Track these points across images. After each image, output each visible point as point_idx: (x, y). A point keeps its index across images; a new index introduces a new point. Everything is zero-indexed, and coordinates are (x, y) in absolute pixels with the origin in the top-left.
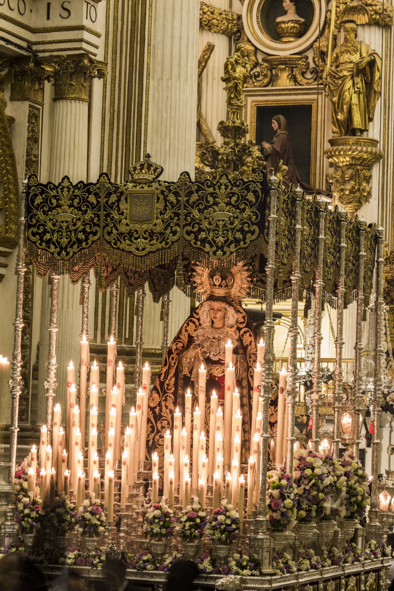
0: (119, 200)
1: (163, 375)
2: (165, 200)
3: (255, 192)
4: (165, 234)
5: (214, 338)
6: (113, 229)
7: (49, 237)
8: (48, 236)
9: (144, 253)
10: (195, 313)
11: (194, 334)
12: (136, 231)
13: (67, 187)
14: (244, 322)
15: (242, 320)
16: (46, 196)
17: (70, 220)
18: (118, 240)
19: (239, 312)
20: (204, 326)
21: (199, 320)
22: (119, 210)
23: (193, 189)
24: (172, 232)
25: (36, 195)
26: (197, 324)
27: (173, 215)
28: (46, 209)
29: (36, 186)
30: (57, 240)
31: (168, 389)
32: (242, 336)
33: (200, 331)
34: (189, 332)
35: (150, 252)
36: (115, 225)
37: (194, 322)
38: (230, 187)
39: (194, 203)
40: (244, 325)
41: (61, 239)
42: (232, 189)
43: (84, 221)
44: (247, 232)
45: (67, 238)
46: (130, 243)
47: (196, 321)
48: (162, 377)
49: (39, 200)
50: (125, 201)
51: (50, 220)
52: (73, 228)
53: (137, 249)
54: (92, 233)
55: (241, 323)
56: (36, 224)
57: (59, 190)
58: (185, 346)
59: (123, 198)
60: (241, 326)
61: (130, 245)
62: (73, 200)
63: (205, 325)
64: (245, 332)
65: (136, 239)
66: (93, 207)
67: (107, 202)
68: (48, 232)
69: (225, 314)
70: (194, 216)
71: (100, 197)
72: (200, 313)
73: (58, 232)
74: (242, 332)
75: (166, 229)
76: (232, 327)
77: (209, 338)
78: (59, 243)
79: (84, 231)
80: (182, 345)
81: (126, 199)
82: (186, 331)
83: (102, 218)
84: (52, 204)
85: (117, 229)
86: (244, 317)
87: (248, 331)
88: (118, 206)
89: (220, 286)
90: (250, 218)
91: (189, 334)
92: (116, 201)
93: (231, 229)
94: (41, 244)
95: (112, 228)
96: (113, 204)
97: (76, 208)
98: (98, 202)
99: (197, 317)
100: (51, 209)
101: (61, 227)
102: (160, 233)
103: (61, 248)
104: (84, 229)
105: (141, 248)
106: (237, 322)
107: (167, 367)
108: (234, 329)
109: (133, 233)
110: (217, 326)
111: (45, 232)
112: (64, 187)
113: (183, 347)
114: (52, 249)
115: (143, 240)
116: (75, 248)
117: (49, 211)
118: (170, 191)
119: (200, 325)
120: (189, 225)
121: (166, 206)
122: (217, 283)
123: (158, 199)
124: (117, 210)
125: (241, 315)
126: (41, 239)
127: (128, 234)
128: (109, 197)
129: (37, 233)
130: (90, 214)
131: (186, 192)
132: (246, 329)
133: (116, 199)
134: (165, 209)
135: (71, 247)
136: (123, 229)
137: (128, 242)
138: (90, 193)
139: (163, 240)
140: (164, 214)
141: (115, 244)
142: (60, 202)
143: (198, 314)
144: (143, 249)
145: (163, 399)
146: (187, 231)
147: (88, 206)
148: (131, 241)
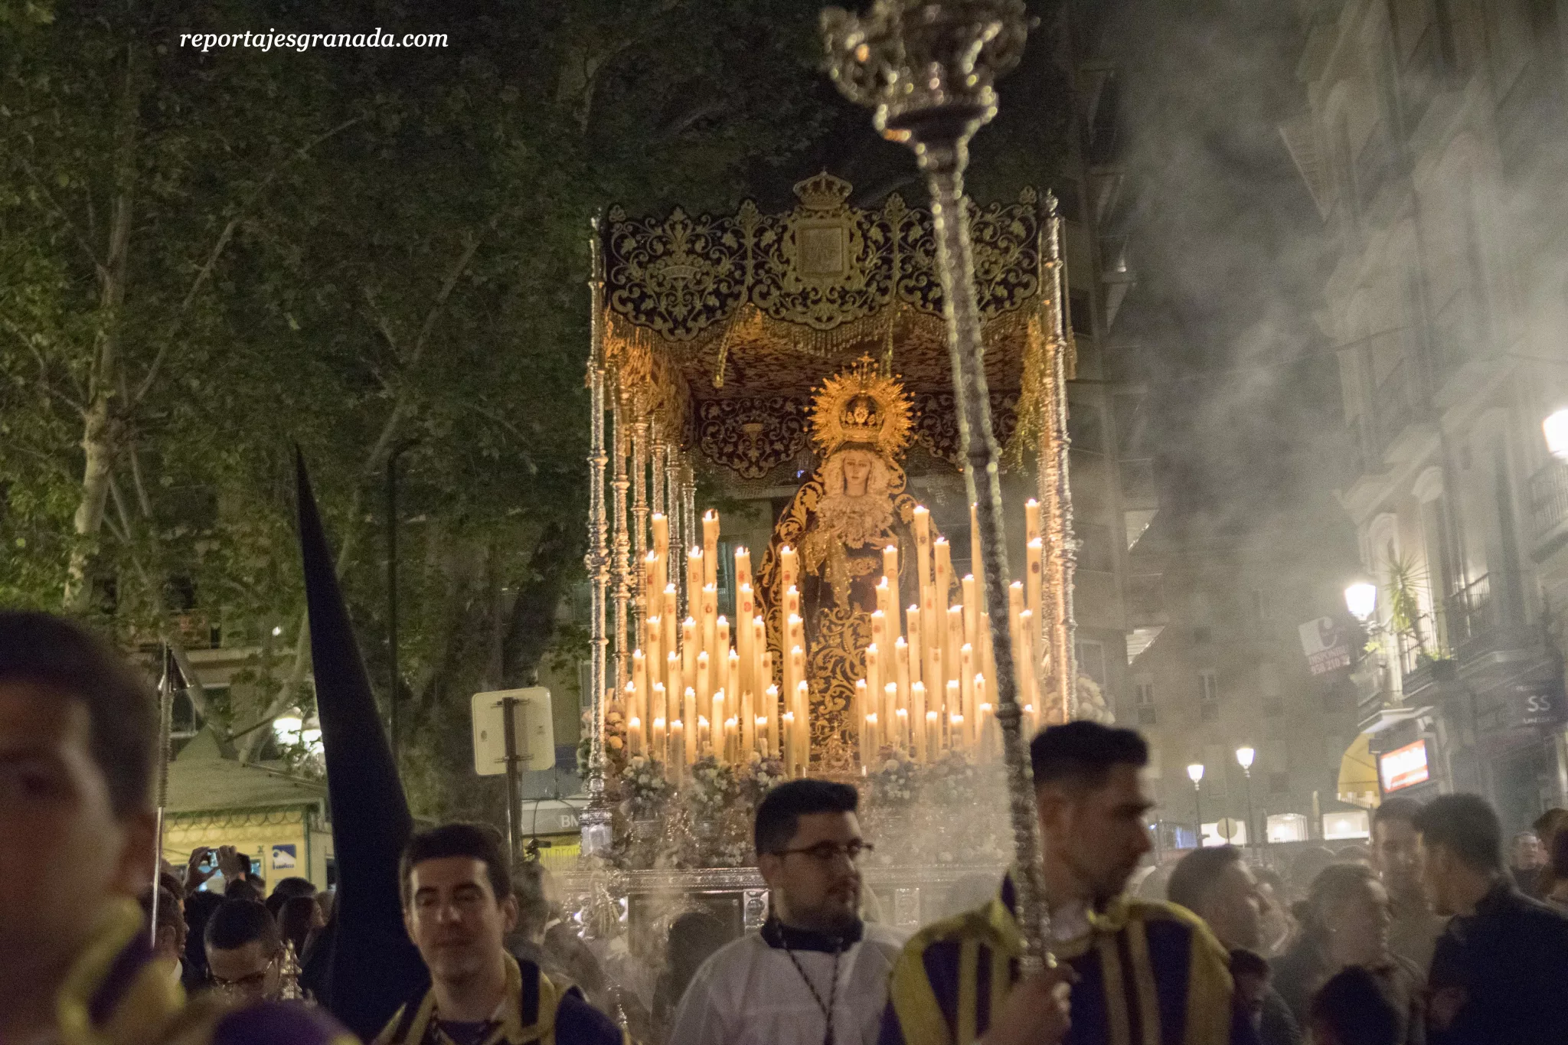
0: (779, 240)
1: (767, 577)
2: (865, 237)
3: (1024, 220)
4: (866, 292)
5: (854, 512)
6: (772, 287)
7: (652, 306)
8: (648, 304)
9: (832, 325)
10: (816, 473)
11: (817, 508)
12: (814, 289)
13: (682, 222)
14: (902, 485)
15: (898, 482)
16: (643, 237)
17: (691, 277)
18: (782, 305)
19: (892, 468)
20: (831, 494)
21: (822, 485)
22: (780, 256)
23: (913, 219)
24: (879, 289)
25: (623, 237)
26: (820, 491)
27: (880, 262)
28: (644, 258)
29: (623, 223)
30: (666, 309)
31: (776, 600)
32: (899, 507)
33: (825, 504)
34: (808, 505)
35: (842, 323)
36: (774, 282)
37: (814, 489)
38: (979, 214)
39: (916, 241)
40: (902, 489)
41: (674, 306)
42: (982, 216)
43: (716, 277)
44: (1015, 286)
45: (686, 306)
46: (804, 310)
47: (818, 487)
48: (765, 581)
49: (630, 244)
50: (790, 241)
51: (652, 277)
52: (696, 288)
53: (819, 319)
54: (731, 295)
55: (897, 487)
56: (626, 284)
57: (667, 226)
58: (804, 527)
59: (787, 236)
60: (896, 491)
61: (804, 313)
62: (693, 242)
63: (834, 492)
64: (904, 502)
65: (815, 302)
66: (732, 253)
67: (757, 245)
68: (650, 297)
69: (870, 472)
70: (917, 262)
71: (743, 237)
72: (825, 475)
73: (667, 296)
74: (898, 501)
75: (868, 284)
76: (881, 493)
77: (844, 513)
78: (670, 313)
79: (717, 293)
80: (797, 526)
81: (793, 238)
82: (802, 503)
83: (750, 271)
84: (655, 251)
85: (779, 288)
86: (901, 477)
87: (909, 499)
88: (779, 249)
89: (865, 424)
90: (1019, 263)
91: (808, 509)
92: (774, 241)
93: (987, 281)
94: (636, 318)
95: (769, 286)
96: (770, 246)
97: (699, 255)
98: (741, 245)
99: (820, 480)
100: (653, 258)
101: (673, 287)
102: (860, 293)
103: (675, 321)
104: (718, 288)
105: (825, 318)
106: (889, 485)
107: (772, 564)
108: (884, 497)
109: (808, 293)
110: (853, 494)
111: (644, 296)
112: (675, 223)
113: (800, 529)
114: (659, 323)
115: (829, 304)
116: (702, 321)
117: (649, 261)
118: (872, 223)
119: (824, 493)
120: (910, 276)
121: (866, 246)
122: (861, 420)
123: (852, 236)
124: (778, 256)
125: (896, 474)
126: (637, 309)
127: (800, 294)
128: (761, 235)
129: (629, 299)
130: (726, 265)
131: (901, 224)
132: (906, 496)
133: (775, 238)
134: (865, 252)
135: (695, 319)
136: (790, 286)
137: (800, 308)
138: (724, 230)
139: (865, 302)
140: (864, 260)
141: (777, 312)
142: (668, 246)
143: (820, 475)
144: (830, 319)
145: (769, 615)
146: (906, 287)
147: (721, 252)
148: (805, 305)
